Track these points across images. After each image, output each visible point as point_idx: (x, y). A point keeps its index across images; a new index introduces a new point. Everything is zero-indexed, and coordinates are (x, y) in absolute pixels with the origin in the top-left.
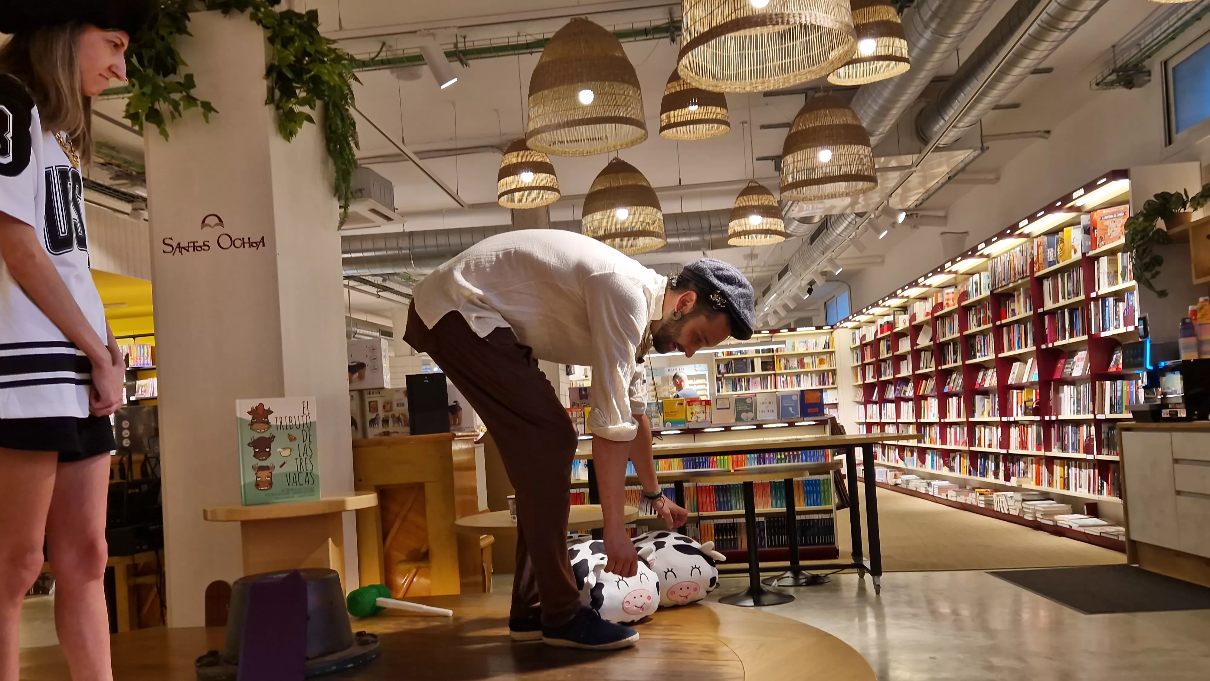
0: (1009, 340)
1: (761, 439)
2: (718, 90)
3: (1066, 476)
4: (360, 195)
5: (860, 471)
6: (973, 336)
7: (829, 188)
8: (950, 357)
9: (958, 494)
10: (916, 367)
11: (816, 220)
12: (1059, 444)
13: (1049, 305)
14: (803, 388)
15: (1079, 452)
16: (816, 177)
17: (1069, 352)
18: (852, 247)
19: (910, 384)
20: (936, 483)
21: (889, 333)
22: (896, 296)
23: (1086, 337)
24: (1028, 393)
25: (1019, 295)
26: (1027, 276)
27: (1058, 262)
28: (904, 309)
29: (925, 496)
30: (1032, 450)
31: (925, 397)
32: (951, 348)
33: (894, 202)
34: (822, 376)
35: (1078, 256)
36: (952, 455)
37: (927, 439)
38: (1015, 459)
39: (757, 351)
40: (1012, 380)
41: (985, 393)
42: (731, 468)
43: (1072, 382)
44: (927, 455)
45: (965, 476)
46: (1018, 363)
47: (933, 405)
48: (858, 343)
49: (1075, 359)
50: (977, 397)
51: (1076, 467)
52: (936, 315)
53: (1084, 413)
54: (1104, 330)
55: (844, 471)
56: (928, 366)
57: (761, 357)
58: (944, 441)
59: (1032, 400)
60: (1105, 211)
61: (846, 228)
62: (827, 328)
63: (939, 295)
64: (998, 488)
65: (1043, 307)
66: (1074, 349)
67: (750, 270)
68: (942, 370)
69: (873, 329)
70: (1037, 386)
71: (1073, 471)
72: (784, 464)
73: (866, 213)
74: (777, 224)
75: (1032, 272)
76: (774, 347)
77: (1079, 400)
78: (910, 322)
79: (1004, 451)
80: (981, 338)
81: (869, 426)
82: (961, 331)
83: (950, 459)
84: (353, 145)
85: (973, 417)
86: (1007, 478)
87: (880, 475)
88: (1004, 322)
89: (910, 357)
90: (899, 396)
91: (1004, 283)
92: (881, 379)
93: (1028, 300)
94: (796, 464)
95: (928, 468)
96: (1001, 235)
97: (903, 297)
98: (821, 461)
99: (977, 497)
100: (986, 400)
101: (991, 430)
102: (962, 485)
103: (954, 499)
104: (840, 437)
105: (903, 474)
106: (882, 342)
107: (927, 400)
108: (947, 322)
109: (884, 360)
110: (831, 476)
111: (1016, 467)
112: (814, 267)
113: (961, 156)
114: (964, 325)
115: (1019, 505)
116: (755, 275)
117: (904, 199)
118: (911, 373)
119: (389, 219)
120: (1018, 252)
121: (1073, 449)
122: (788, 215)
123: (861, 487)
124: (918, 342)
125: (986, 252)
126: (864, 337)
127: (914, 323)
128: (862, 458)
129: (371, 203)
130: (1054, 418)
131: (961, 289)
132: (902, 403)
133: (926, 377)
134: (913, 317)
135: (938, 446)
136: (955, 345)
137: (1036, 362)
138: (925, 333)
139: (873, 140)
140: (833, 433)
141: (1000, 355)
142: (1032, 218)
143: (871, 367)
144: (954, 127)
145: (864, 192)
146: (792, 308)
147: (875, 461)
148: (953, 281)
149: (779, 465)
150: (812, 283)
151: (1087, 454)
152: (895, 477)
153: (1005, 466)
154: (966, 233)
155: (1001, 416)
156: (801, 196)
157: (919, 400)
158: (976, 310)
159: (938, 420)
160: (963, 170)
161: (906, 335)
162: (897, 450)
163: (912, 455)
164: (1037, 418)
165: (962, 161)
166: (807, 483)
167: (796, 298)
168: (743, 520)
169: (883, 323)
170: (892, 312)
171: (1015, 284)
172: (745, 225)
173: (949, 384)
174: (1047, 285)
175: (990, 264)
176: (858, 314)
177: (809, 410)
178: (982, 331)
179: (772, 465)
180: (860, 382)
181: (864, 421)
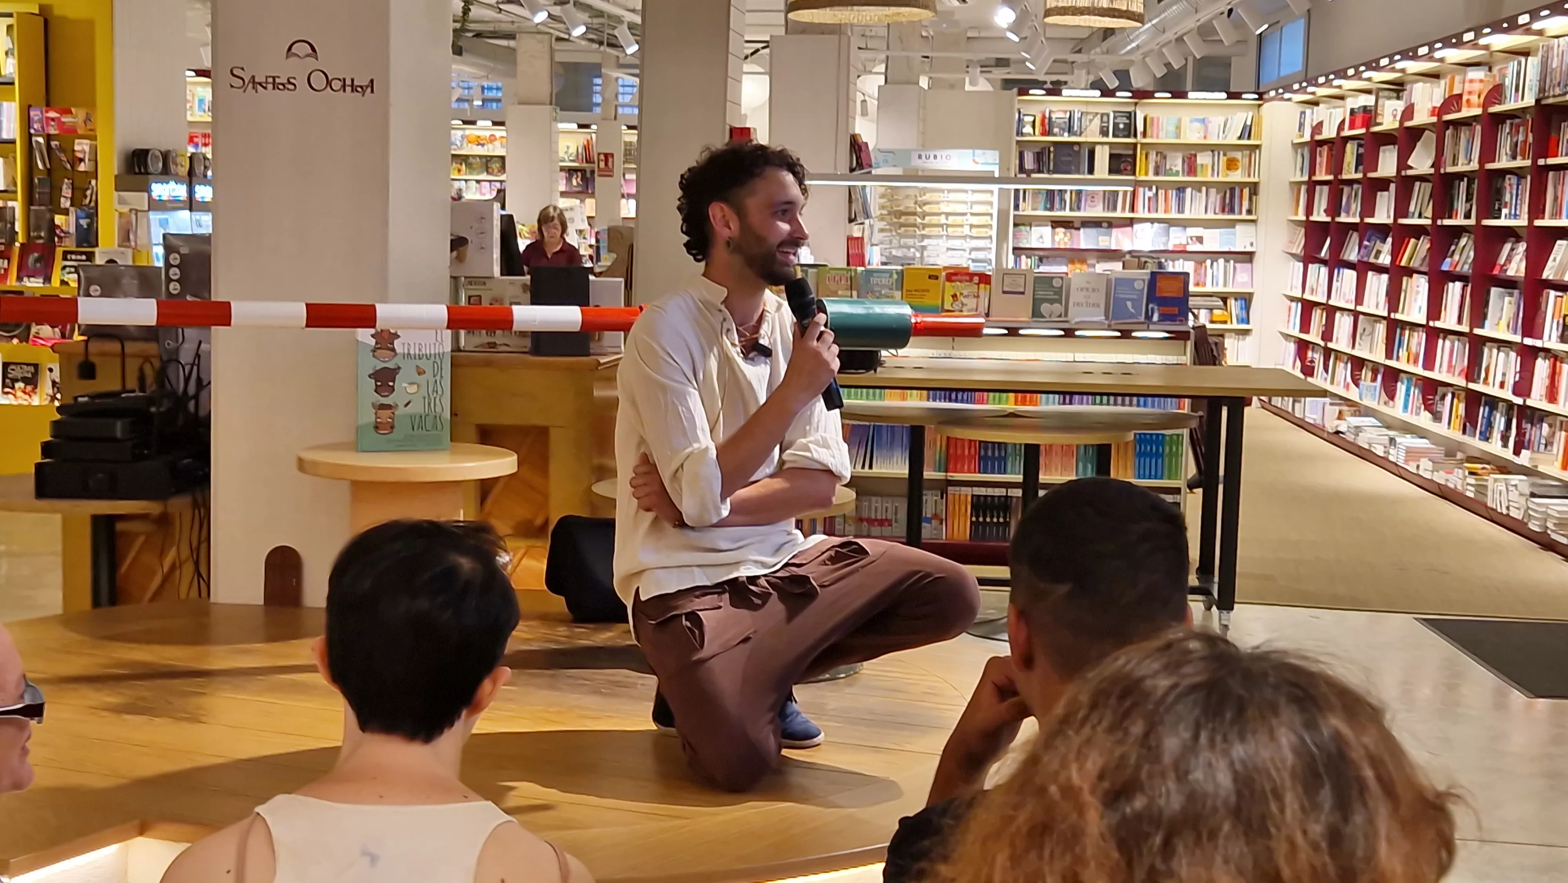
0: (1556, 197)
6: (1501, 174)
8: (1460, 205)
9: (1439, 466)
10: (1401, 209)
19: (1387, 241)
20: (1407, 441)
21: (1363, 131)
28: (1395, 91)
29: (1382, 463)
31: (1410, 272)
32: (1464, 185)
34: (1233, 194)
36: (1441, 390)
37: (1403, 354)
38: (1535, 416)
40: (1550, 271)
41: (1509, 284)
44: (1399, 384)
45: (1456, 434)
47: (1420, 287)
48: (1307, 136)
50: (1494, 291)
52: (1447, 115)
56: (1421, 213)
57: (1112, 145)
58: (1429, 364)
62: (1249, 98)
63: (1458, 78)
64: (1500, 466)
68: (1443, 225)
69: (1339, 113)
78: (1403, 119)
79: (1521, 400)
80: (1513, 183)
81: (1308, 307)
82: (1483, 159)
83: (1437, 398)
85: (1483, 326)
86: (1519, 449)
88: (1550, 160)
89: (1393, 187)
90: (1365, 259)
92: (1338, 219)
95: (1397, 408)
97: (1391, 70)
99: (1466, 477)
100: (1507, 299)
101: (1507, 355)
102: (1447, 451)
103: (1428, 474)
105: (1354, 415)
106: (1349, 144)
107: (1411, 276)
108: (1463, 136)
109: (1350, 182)
111: (1534, 433)
114: (1489, 150)
115: (1525, 502)
118: (1390, 221)
124: (1410, 163)
126: (1319, 126)
127: (1409, 122)
131: (1492, 78)
132: (1370, 273)
133: (1418, 231)
134: (1409, 112)
135: (1419, 370)
136: (1470, 183)
138: (1426, 146)
141: (1538, 221)
143: (1325, 190)
149: (1097, 407)
152: (1340, 416)
153: (1519, 427)
155: (1524, 334)
157: (1398, 273)
158: (1512, 124)
159: (1425, 321)
161: (1392, 143)
162: (1349, 365)
163: (1374, 380)
168: (1020, 492)
169: (1357, 106)
173: (1452, 256)
175: (1541, 47)
178: (1515, 168)
180: (1302, 217)
181: (1300, 296)
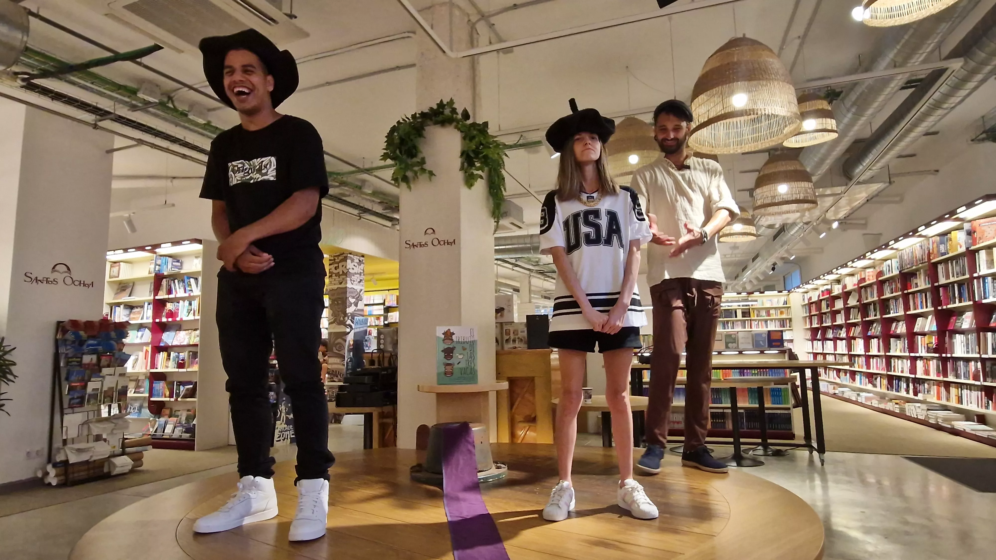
0: (914, 303)
1: (741, 361)
2: (713, 153)
3: (960, 395)
4: (505, 215)
5: (809, 383)
6: (888, 300)
7: (785, 207)
8: (872, 313)
9: (880, 403)
10: (847, 318)
11: (777, 226)
12: (954, 373)
13: (942, 281)
14: (769, 329)
15: (969, 379)
16: (776, 201)
17: (960, 312)
18: (801, 243)
19: (843, 329)
20: (863, 394)
21: (828, 296)
22: (832, 273)
23: (971, 303)
24: (929, 338)
25: (920, 274)
26: (925, 262)
27: (948, 254)
28: (838, 281)
29: (856, 403)
30: (934, 376)
31: (854, 338)
32: (872, 307)
33: (830, 215)
34: (783, 322)
35: (963, 249)
36: (875, 376)
37: (856, 365)
38: (921, 381)
39: (739, 306)
40: (917, 329)
41: (898, 337)
42: (721, 378)
43: (962, 332)
44: (856, 376)
45: (884, 390)
46: (921, 318)
47: (860, 343)
48: (806, 302)
49: (964, 316)
50: (892, 339)
51: (967, 389)
52: (861, 285)
53: (972, 353)
54: (985, 298)
55: (798, 383)
56: (856, 318)
57: (742, 309)
58: (868, 367)
59: (932, 343)
60: (982, 221)
61: (797, 231)
62: (785, 292)
63: (863, 273)
64: (909, 401)
65: (938, 281)
66: (962, 310)
67: (734, 256)
68: (865, 321)
69: (817, 293)
70: (936, 334)
71: (965, 392)
72: (756, 377)
73: (810, 222)
74: (752, 229)
75: (929, 259)
76: (750, 303)
77: (968, 344)
78: (843, 290)
79: (913, 376)
80: (894, 301)
81: (815, 355)
82: (879, 296)
83: (874, 379)
84: (503, 189)
85: (889, 352)
86: (916, 394)
87: (823, 386)
88: (909, 291)
89: (843, 312)
90: (836, 337)
91: (909, 266)
92: (823, 325)
93: (927, 278)
94: (765, 377)
95: (857, 384)
96: (906, 236)
97: (837, 274)
98: (782, 376)
99: (893, 406)
100: (898, 342)
101: (903, 361)
102: (882, 397)
103: (876, 406)
104: (795, 361)
105: (839, 387)
106: (823, 302)
107: (855, 340)
108: (869, 290)
109: (825, 313)
110: (789, 386)
111: (921, 387)
112: (776, 255)
113: (875, 187)
114: (881, 292)
115: (925, 413)
116: (737, 259)
117: (836, 213)
118: (844, 322)
119: (520, 228)
120: (918, 247)
121: (964, 377)
122: (758, 223)
123: (810, 394)
124: (848, 302)
125: (895, 246)
126: (810, 298)
127: (845, 290)
128: (810, 375)
129: (511, 219)
130: (949, 355)
131: (878, 269)
132: (838, 341)
133: (855, 325)
134: (845, 287)
135: (865, 370)
136: (875, 305)
137: (934, 318)
138: (854, 297)
139: (814, 179)
140: (790, 359)
141: (908, 313)
142: (928, 225)
143: (816, 317)
144: (869, 169)
145: (809, 210)
146: (761, 278)
147: (819, 378)
148: (872, 265)
149: (754, 377)
150: (775, 264)
151: (976, 381)
152: (834, 389)
153: (914, 386)
154: (881, 234)
155: (910, 352)
156: (767, 212)
157: (850, 340)
158: (889, 283)
159: (864, 353)
160: (877, 195)
161: (840, 298)
162: (835, 371)
163: (846, 375)
164: (937, 355)
165: (876, 190)
166: (773, 390)
167: (764, 273)
168: (730, 411)
169: (823, 290)
170: (830, 283)
171: (917, 267)
172: (730, 230)
173: (871, 330)
174: (940, 268)
175: (898, 254)
176: (806, 284)
177: (774, 344)
178: (894, 296)
179: (749, 377)
180: (808, 326)
181: (811, 351)
